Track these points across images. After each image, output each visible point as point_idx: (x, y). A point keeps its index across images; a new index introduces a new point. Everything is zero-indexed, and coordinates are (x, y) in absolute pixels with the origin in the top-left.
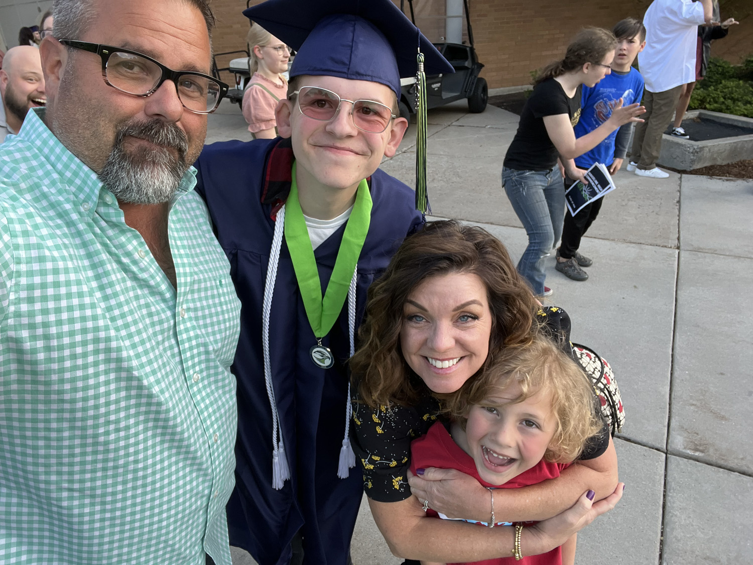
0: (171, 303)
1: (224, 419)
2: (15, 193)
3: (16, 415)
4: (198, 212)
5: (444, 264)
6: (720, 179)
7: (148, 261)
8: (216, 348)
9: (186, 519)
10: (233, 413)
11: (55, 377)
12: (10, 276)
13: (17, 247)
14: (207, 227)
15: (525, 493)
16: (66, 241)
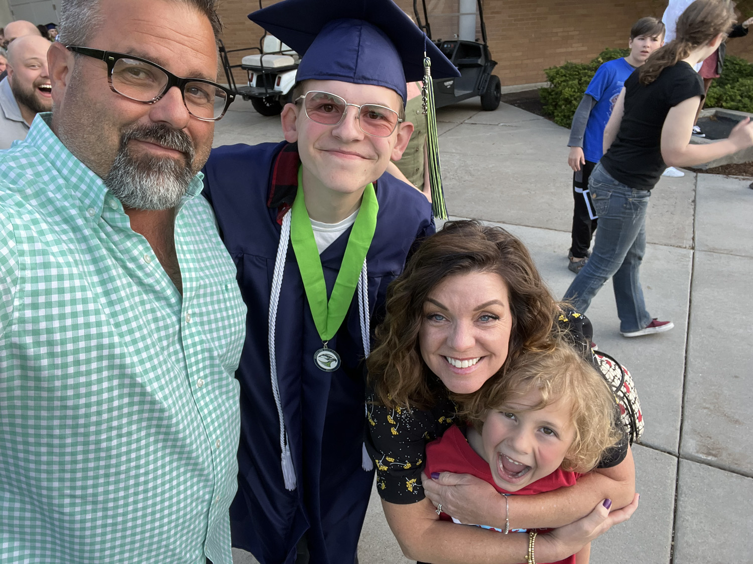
0: (176, 308)
1: (227, 425)
2: (21, 199)
3: (19, 421)
4: (204, 217)
5: (466, 263)
6: (736, 178)
7: (153, 266)
8: (220, 353)
9: (187, 524)
10: (236, 419)
11: (58, 383)
12: (15, 282)
13: (22, 253)
14: (214, 231)
15: (540, 500)
16: (72, 246)
